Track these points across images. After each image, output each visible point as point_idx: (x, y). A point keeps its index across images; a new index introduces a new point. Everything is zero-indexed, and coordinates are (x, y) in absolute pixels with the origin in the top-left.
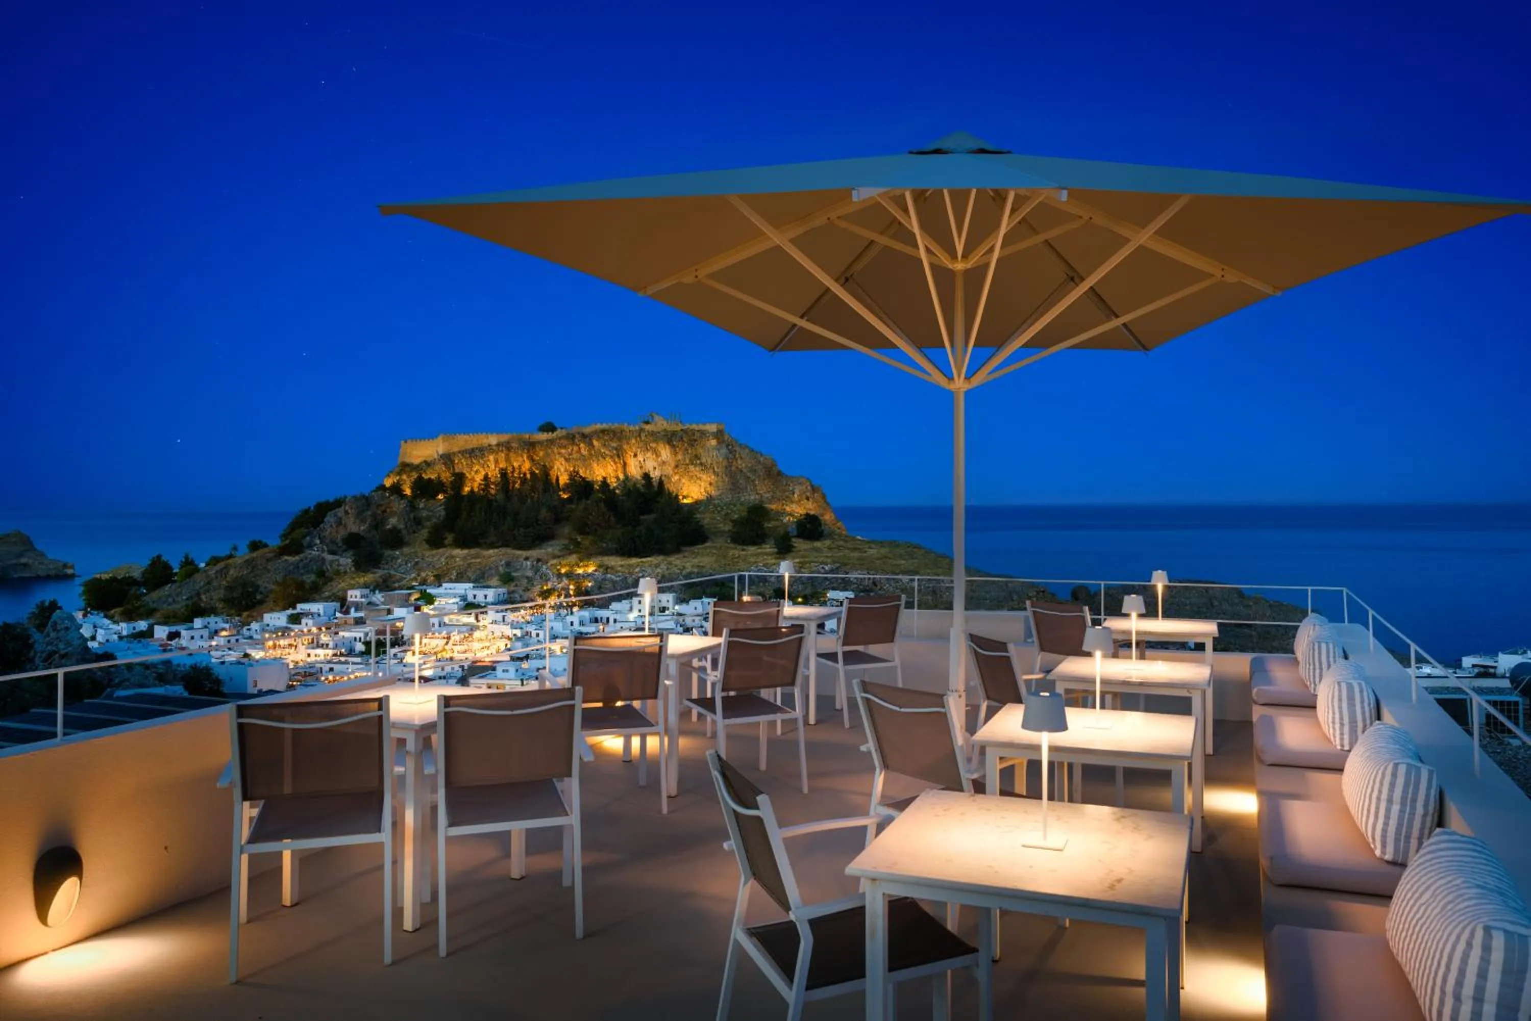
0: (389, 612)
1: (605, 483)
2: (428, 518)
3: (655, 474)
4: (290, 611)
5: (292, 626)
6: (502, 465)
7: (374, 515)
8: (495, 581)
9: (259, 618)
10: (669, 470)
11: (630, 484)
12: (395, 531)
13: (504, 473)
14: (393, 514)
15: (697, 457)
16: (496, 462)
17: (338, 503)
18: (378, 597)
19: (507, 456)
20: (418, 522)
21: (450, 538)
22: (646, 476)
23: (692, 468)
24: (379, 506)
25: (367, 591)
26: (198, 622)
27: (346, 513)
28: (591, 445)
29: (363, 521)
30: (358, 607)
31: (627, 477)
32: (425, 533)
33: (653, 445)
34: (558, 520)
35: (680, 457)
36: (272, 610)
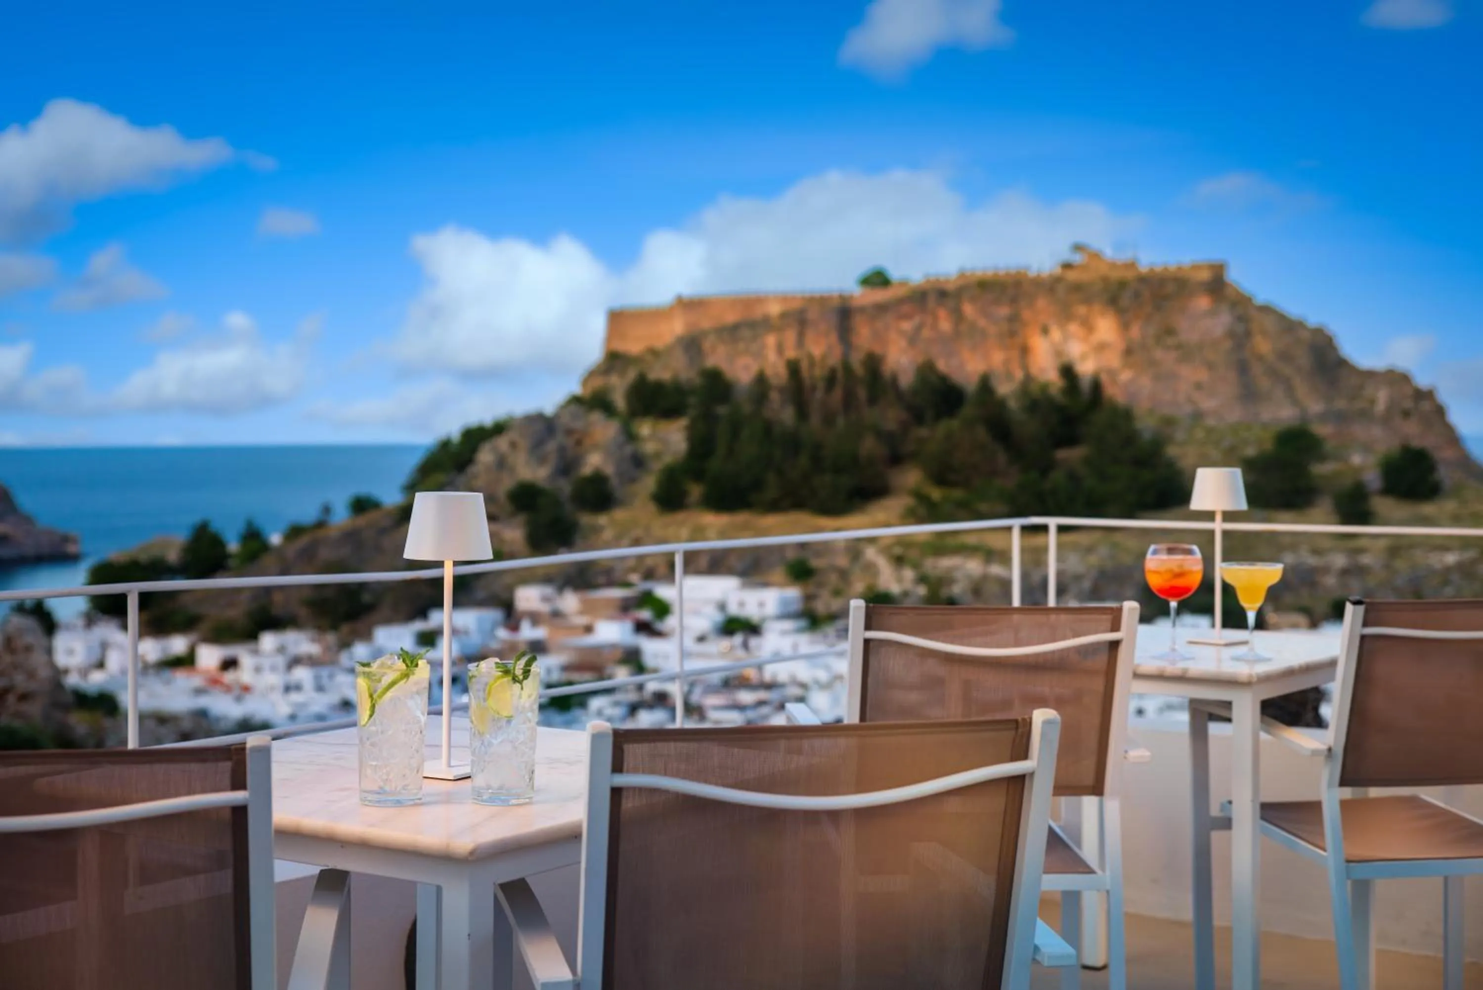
0: (589, 629)
1: (986, 385)
2: (658, 455)
3: (1086, 368)
4: (419, 626)
5: (423, 651)
6: (791, 353)
7: (562, 450)
8: (778, 574)
9: (366, 636)
10: (1113, 360)
11: (1034, 389)
12: (598, 480)
13: (794, 368)
14: (596, 447)
15: (1170, 331)
16: (780, 349)
17: (499, 429)
18: (570, 602)
19: (801, 336)
20: (639, 462)
21: (695, 491)
22: (1068, 372)
23: (1158, 354)
24: (569, 432)
25: (548, 590)
26: (268, 641)
27: (513, 445)
28: (958, 316)
29: (542, 460)
30: (535, 619)
31: (1028, 378)
32: (649, 483)
33: (1082, 310)
34: (896, 460)
35: (1135, 331)
36: (389, 621)
